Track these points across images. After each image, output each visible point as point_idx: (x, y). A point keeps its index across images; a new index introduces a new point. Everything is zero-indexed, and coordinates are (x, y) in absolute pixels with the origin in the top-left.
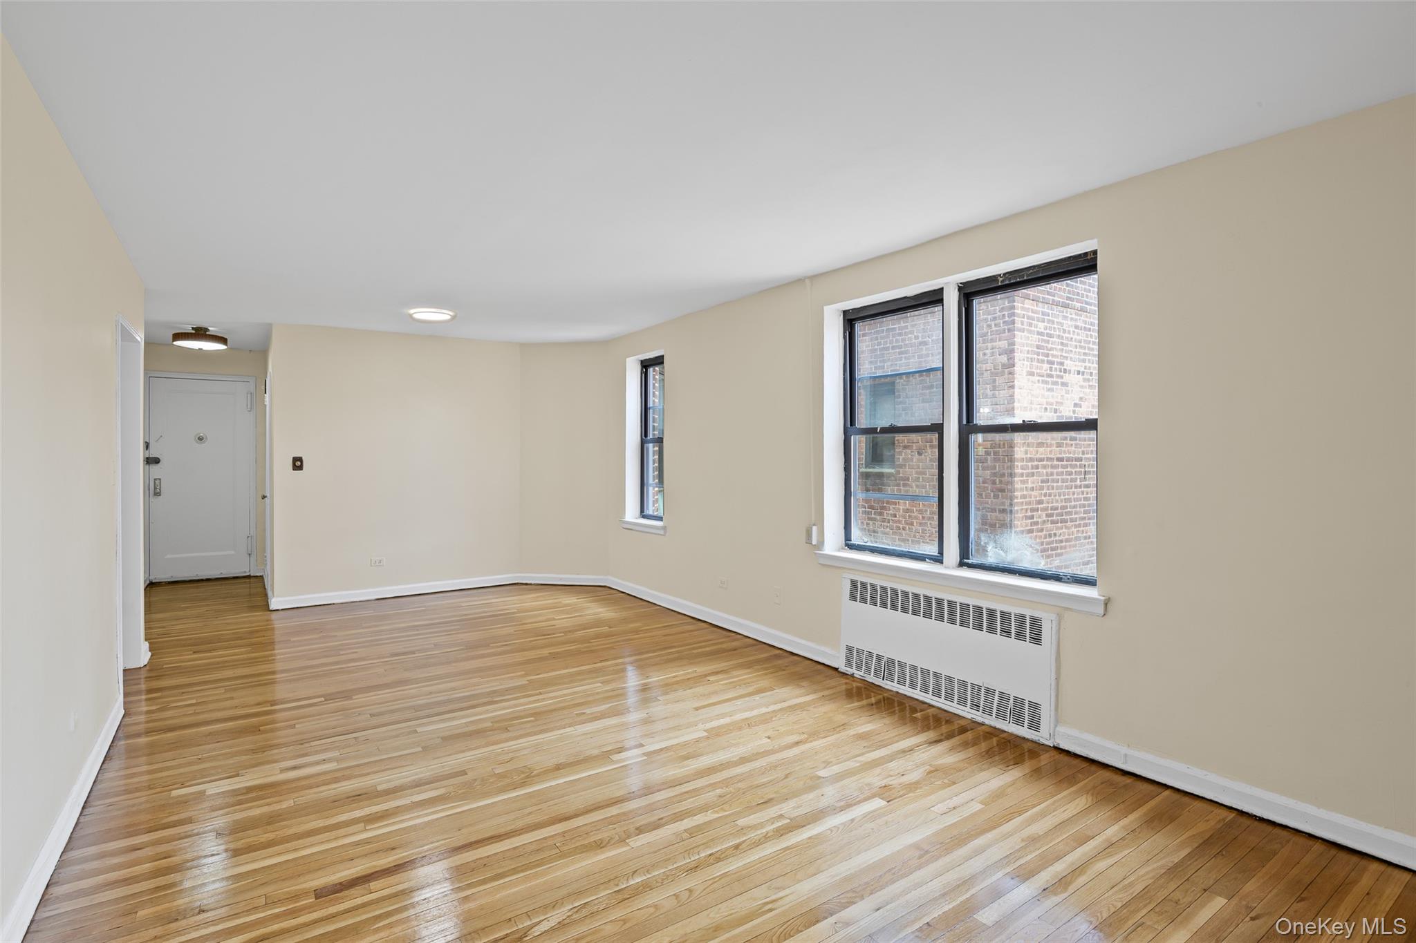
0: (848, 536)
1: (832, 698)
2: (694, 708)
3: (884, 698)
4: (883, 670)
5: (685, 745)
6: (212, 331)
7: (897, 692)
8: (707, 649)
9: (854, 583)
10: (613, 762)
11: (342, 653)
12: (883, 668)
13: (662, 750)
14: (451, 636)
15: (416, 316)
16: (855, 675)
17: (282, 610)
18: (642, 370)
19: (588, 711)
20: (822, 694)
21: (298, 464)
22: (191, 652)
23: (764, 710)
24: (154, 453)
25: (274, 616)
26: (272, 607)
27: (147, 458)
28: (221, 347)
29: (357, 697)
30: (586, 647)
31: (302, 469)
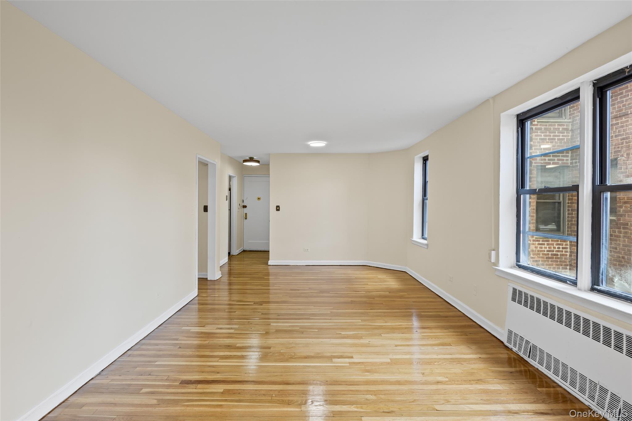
0: (518, 260)
1: (485, 360)
2: (395, 345)
3: (529, 370)
4: (529, 351)
5: (372, 364)
6: (256, 158)
7: (538, 369)
8: (431, 314)
9: (515, 290)
10: (332, 362)
11: (275, 285)
12: (529, 350)
13: (359, 363)
14: (319, 285)
16: (513, 350)
17: (272, 265)
18: (423, 162)
19: (343, 333)
20: (480, 356)
21: (278, 208)
22: (233, 277)
23: (435, 356)
24: (245, 204)
25: (269, 267)
26: (269, 264)
27: (243, 206)
28: (258, 164)
29: (264, 305)
30: (370, 301)
31: (279, 211)
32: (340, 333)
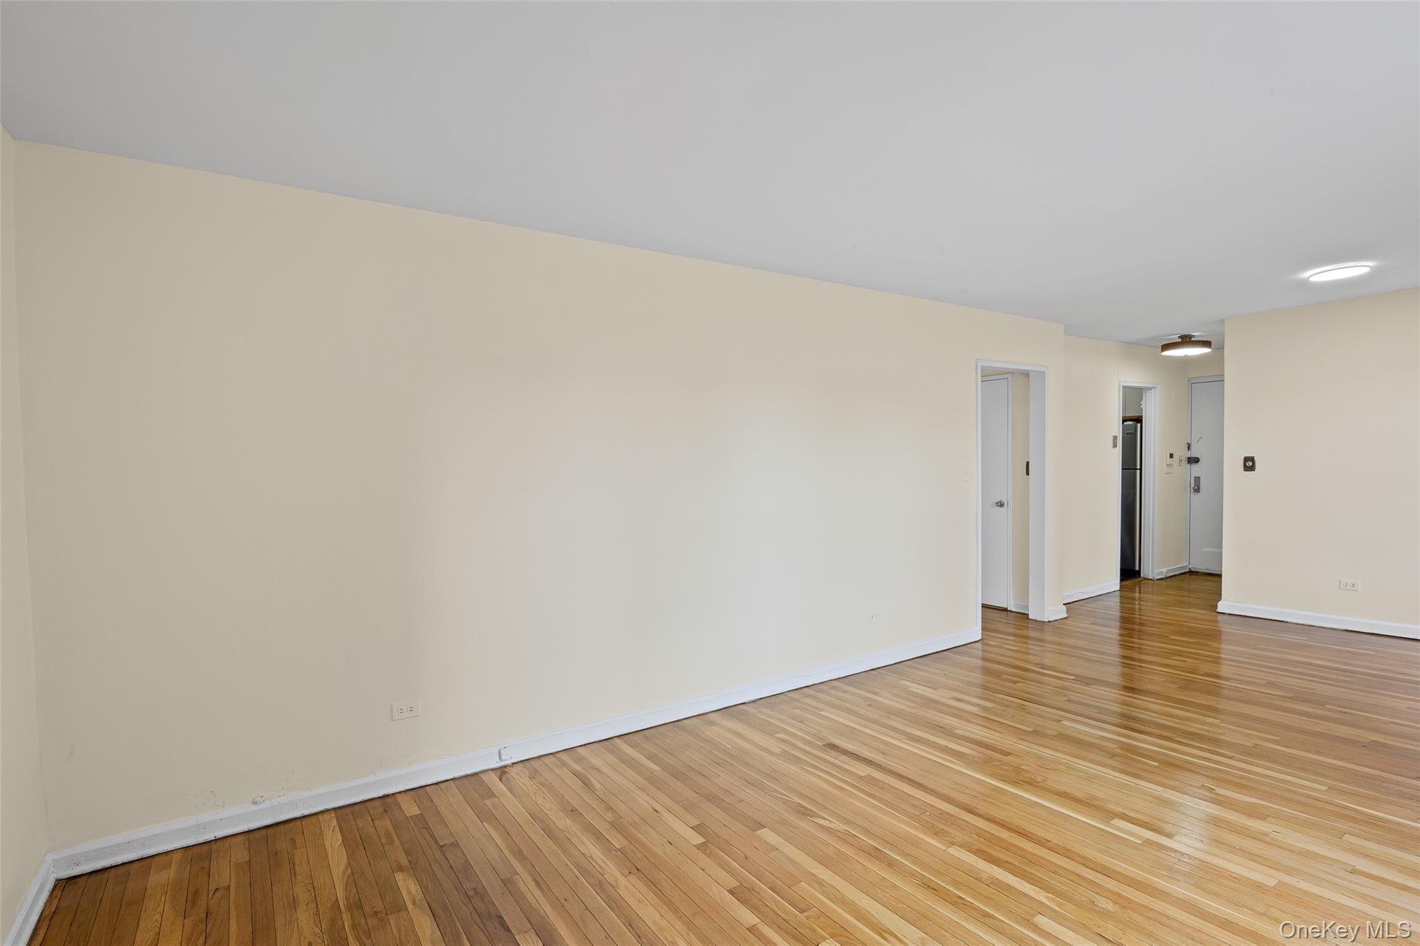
15: (1312, 279)
17: (1229, 614)
21: (1249, 464)
24: (1194, 453)
25: (1220, 618)
26: (1220, 609)
27: (1189, 458)
28: (1206, 350)
31: (1254, 470)
32: (1213, 787)
